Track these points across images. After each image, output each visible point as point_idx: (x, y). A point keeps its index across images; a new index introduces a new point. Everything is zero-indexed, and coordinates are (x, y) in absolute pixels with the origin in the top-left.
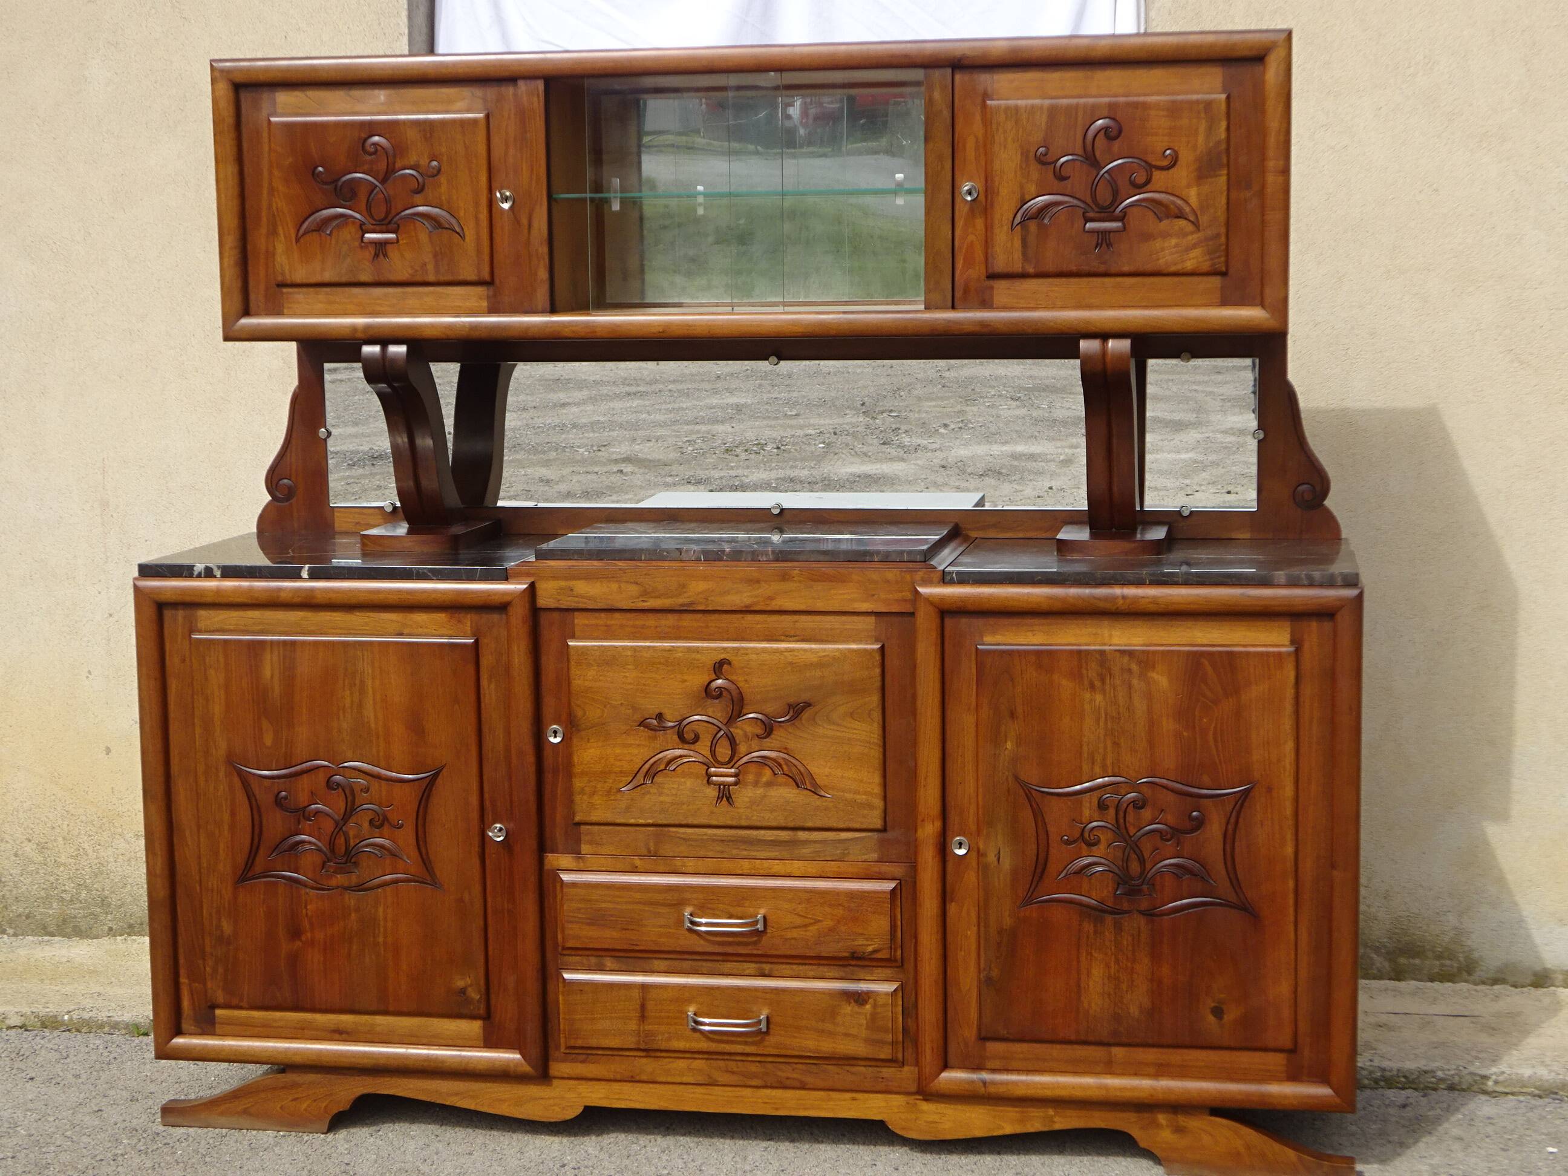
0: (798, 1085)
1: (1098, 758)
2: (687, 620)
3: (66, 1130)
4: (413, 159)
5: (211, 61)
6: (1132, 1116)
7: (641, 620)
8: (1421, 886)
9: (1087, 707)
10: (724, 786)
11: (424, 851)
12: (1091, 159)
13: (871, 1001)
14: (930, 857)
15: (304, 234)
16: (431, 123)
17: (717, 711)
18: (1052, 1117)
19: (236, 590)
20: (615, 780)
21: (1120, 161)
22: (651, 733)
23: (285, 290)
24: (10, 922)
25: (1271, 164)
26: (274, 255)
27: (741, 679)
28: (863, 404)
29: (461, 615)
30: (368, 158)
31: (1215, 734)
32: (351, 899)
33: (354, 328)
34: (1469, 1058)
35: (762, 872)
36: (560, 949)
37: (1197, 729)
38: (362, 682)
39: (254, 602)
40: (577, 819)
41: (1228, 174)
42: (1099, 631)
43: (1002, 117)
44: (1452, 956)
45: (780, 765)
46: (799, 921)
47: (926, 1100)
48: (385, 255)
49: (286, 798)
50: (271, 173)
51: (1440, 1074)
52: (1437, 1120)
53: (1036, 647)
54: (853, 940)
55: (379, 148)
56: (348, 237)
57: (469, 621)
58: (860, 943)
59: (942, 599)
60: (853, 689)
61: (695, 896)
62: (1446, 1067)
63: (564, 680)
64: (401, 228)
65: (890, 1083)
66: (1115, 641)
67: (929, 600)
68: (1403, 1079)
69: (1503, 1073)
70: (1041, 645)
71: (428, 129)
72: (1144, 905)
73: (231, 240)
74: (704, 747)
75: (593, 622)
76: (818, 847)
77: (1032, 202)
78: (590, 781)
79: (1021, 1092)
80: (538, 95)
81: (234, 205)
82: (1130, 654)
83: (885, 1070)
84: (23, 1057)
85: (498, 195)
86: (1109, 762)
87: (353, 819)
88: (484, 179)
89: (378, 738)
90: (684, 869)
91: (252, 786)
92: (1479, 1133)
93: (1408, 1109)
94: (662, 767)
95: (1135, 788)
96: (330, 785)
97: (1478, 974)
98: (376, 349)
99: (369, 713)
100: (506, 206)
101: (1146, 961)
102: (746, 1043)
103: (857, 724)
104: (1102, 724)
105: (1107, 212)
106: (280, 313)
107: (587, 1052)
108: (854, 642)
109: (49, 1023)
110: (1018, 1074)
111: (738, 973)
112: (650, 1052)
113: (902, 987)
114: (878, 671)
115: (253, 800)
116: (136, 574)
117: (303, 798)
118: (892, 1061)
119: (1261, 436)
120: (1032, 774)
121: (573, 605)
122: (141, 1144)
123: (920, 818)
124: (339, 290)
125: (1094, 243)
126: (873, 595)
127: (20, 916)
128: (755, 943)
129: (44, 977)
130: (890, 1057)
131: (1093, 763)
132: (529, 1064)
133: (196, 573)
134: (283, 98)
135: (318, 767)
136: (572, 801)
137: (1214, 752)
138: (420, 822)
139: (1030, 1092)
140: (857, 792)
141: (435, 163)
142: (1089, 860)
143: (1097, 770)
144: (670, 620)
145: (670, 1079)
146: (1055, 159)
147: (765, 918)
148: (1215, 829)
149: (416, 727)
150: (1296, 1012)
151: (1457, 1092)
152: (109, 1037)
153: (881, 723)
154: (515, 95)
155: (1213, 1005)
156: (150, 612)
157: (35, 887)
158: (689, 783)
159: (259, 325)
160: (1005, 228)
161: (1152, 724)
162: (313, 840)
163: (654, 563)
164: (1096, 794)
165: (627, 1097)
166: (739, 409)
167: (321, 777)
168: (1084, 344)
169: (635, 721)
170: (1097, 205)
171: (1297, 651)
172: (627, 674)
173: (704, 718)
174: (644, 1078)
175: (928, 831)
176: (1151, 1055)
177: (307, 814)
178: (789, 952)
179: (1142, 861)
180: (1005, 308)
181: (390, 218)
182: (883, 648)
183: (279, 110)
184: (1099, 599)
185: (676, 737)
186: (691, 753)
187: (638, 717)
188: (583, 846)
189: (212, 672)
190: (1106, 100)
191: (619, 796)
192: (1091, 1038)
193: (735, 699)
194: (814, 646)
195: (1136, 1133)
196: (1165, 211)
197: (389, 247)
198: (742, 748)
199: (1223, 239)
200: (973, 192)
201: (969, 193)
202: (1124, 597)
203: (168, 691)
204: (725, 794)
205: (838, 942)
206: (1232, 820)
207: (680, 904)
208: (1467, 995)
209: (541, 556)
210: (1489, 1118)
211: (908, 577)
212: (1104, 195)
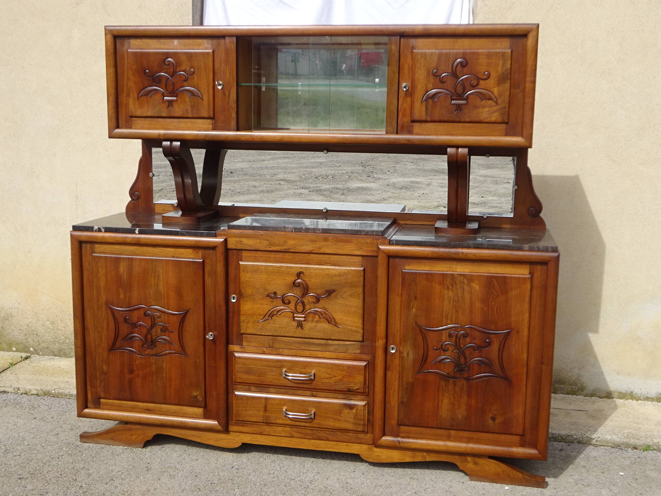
0: (326, 439)
1: (449, 316)
2: (287, 256)
3: (43, 443)
4: (183, 68)
5: (105, 26)
6: (457, 457)
7: (268, 255)
8: (565, 358)
9: (446, 296)
10: (300, 322)
11: (181, 341)
12: (455, 75)
13: (355, 408)
14: (381, 354)
15: (141, 97)
16: (191, 53)
17: (298, 292)
18: (425, 456)
19: (110, 237)
20: (257, 317)
21: (466, 76)
22: (271, 299)
23: (133, 119)
24: (41, 350)
25: (528, 79)
26: (129, 104)
27: (307, 279)
28: (362, 163)
29: (198, 250)
30: (166, 67)
31: (497, 310)
32: (153, 359)
33: (159, 135)
34: (586, 430)
35: (314, 356)
36: (234, 382)
37: (490, 306)
38: (159, 275)
39: (117, 242)
40: (242, 332)
41: (510, 82)
42: (452, 266)
43: (419, 57)
44: (576, 384)
45: (322, 314)
46: (327, 376)
47: (376, 447)
48: (172, 106)
49: (128, 319)
50: (128, 72)
51: (575, 437)
52: (575, 458)
53: (426, 272)
54: (349, 384)
55: (170, 63)
56: (158, 98)
57: (200, 252)
58: (352, 385)
59: (389, 251)
60: (352, 285)
61: (287, 364)
62: (577, 434)
63: (237, 277)
64: (179, 95)
65: (362, 440)
66: (458, 270)
67: (383, 251)
68: (560, 438)
69: (599, 437)
70: (428, 271)
71: (190, 56)
72: (466, 376)
73: (112, 98)
74: (292, 306)
75: (250, 255)
76: (337, 347)
77: (430, 92)
78: (247, 318)
79: (414, 446)
80: (234, 43)
81: (113, 85)
82: (464, 276)
83: (360, 435)
84: (34, 408)
85: (217, 83)
86: (454, 318)
87: (155, 328)
88: (211, 76)
89: (164, 297)
90: (283, 353)
91: (115, 314)
92: (592, 464)
93: (563, 451)
94: (276, 313)
95: (463, 329)
96: (145, 314)
97: (585, 392)
98: (168, 143)
99: (161, 287)
100: (220, 88)
101: (465, 397)
102: (305, 422)
103: (353, 300)
104: (451, 303)
105: (460, 97)
106: (130, 128)
107: (244, 423)
108: (353, 266)
109: (47, 394)
110: (413, 439)
111: (303, 395)
112: (268, 424)
113: (368, 403)
114: (362, 278)
115: (116, 319)
116: (71, 229)
117: (135, 320)
118: (363, 432)
119: (516, 188)
120: (422, 322)
121: (242, 248)
122: (70, 450)
123: (377, 338)
124: (154, 119)
125: (455, 109)
126: (361, 248)
127: (44, 348)
128: (310, 384)
129: (48, 374)
130: (362, 430)
131: (447, 319)
132: (221, 426)
133: (94, 230)
134: (134, 42)
135: (141, 308)
136: (240, 325)
137: (496, 316)
138: (180, 330)
139: (417, 447)
140: (352, 326)
141: (192, 70)
142: (444, 357)
143: (449, 321)
144: (281, 255)
145: (276, 434)
146: (440, 74)
147: (314, 374)
148: (495, 347)
149: (179, 293)
150: (524, 421)
151: (581, 444)
152: (68, 400)
153: (363, 299)
154: (225, 43)
155: (492, 416)
156: (77, 245)
157: (50, 338)
158: (286, 320)
159: (122, 132)
160: (419, 102)
161: (472, 304)
162: (139, 336)
163: (274, 232)
164: (448, 331)
165: (258, 440)
166: (321, 163)
167: (142, 312)
168: (449, 150)
169: (265, 295)
170: (456, 93)
171: (532, 278)
172: (262, 276)
173: (292, 294)
174: (266, 433)
175: (380, 343)
176: (466, 434)
177: (136, 326)
178: (324, 388)
179: (465, 358)
180: (418, 134)
181: (174, 91)
182: (364, 269)
183: (132, 47)
184: (452, 253)
185: (281, 301)
186: (287, 308)
187: (266, 293)
188: (244, 343)
189: (100, 270)
190: (462, 51)
191: (258, 324)
192: (442, 427)
193: (305, 287)
194: (337, 268)
195: (458, 464)
196: (484, 97)
197: (174, 103)
198: (307, 307)
199: (507, 109)
200: (407, 87)
201: (405, 87)
202: (462, 253)
203: (84, 276)
204: (300, 325)
205: (343, 385)
206: (502, 343)
207: (282, 367)
208: (582, 401)
209: (230, 227)
210: (595, 457)
211: (375, 241)
212: (459, 89)
